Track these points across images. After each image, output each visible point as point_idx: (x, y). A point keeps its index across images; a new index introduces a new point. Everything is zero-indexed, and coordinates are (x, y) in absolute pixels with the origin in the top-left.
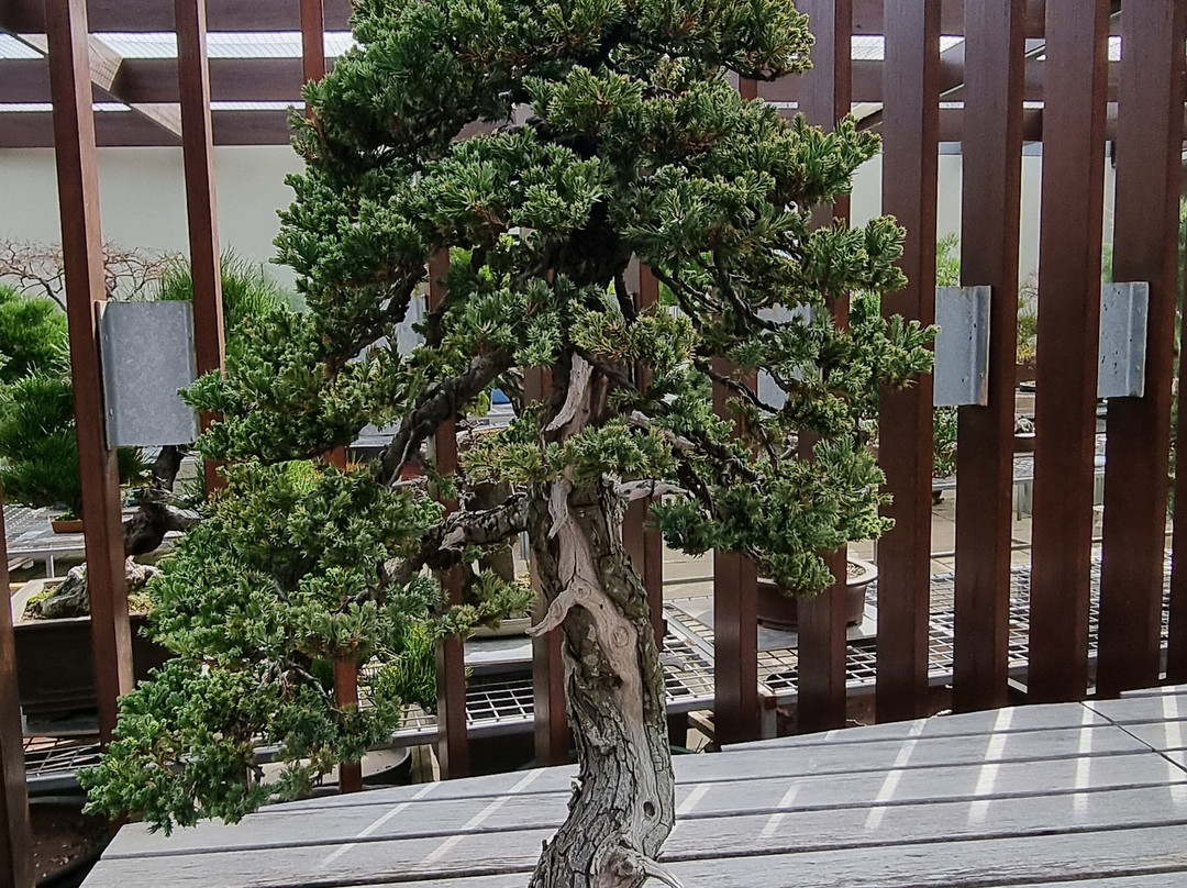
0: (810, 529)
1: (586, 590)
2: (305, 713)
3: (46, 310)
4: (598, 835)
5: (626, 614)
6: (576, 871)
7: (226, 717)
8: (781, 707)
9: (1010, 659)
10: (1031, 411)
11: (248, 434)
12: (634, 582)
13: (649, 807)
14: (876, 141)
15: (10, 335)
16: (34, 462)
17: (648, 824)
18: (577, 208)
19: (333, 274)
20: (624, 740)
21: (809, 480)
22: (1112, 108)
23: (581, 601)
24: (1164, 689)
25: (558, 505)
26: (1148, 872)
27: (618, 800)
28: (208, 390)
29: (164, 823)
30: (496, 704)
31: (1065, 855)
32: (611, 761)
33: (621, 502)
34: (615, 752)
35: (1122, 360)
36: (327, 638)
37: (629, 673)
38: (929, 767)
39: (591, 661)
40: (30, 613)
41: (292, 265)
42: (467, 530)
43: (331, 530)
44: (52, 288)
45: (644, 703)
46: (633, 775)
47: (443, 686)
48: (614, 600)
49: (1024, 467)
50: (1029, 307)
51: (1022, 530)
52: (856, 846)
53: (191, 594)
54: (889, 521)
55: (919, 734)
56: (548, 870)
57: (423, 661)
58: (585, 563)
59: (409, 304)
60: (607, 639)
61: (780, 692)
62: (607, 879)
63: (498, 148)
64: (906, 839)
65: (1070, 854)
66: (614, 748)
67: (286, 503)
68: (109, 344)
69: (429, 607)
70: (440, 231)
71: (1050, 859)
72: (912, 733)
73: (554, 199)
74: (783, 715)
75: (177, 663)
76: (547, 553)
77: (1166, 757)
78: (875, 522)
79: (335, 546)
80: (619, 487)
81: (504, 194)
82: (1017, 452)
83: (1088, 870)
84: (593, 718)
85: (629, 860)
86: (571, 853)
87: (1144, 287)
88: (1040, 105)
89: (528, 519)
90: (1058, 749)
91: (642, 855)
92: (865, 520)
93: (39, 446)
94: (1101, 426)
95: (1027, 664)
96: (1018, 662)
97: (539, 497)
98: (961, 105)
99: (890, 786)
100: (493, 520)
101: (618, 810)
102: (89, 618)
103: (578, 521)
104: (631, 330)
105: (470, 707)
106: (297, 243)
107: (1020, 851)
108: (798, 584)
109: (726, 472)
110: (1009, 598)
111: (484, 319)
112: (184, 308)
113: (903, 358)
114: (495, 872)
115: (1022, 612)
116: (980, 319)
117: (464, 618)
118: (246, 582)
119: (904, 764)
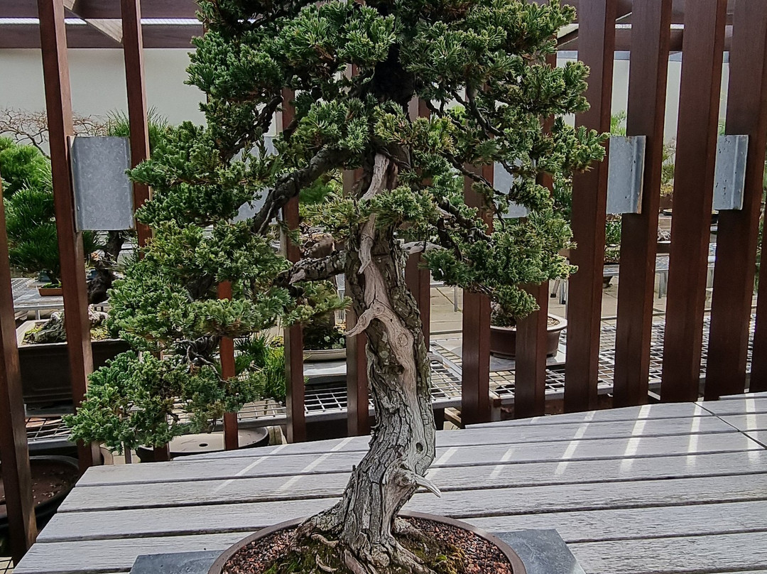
0: (524, 268)
1: (382, 308)
2: (205, 382)
3: (33, 154)
4: (387, 460)
5: (407, 326)
6: (373, 482)
7: (155, 384)
8: (504, 406)
9: (650, 378)
10: (669, 228)
11: (168, 207)
12: (411, 304)
13: (419, 446)
14: (572, 11)
15: (10, 170)
16: (29, 243)
17: (419, 456)
18: (379, 46)
19: (224, 92)
20: (404, 405)
21: (524, 232)
22: (729, 29)
23: (379, 315)
24: (747, 395)
25: (365, 253)
26: (732, 501)
27: (400, 440)
28: (144, 170)
29: (118, 446)
30: (323, 402)
31: (680, 491)
32: (396, 418)
33: (404, 254)
34: (399, 412)
35: (729, 186)
36: (220, 322)
37: (408, 363)
38: (596, 439)
39: (384, 355)
40: (27, 341)
41: (197, 85)
42: (307, 271)
43: (222, 256)
44: (35, 141)
45: (417, 383)
46: (410, 425)
47: (290, 389)
48: (399, 316)
49: (663, 262)
50: (670, 160)
51: (660, 304)
52: (549, 484)
53: (134, 297)
54: (574, 267)
55: (591, 420)
56: (356, 481)
57: (277, 372)
58: (381, 292)
59: (271, 121)
60: (394, 340)
61: (503, 396)
62: (393, 488)
63: (329, 10)
64: (580, 480)
65: (683, 491)
66: (398, 409)
67: (194, 242)
68: (76, 165)
69: (284, 307)
70: (292, 64)
71: (669, 494)
72: (586, 419)
73: (365, 39)
74: (505, 411)
75: (123, 355)
76: (357, 283)
77: (745, 434)
78: (566, 267)
79: (225, 266)
80: (403, 245)
81: (333, 40)
82: (659, 253)
83: (693, 500)
84: (385, 391)
85: (406, 476)
86: (370, 471)
87: (746, 138)
88: (682, 27)
89: (346, 264)
90: (679, 429)
91: (414, 473)
92: (559, 266)
93: (31, 232)
94: (713, 239)
95: (660, 381)
96: (655, 380)
97: (353, 250)
98: (629, 26)
99: (571, 450)
100: (323, 264)
101: (400, 446)
102: (66, 343)
103: (377, 264)
104: (413, 126)
105: (307, 403)
106: (200, 71)
107: (652, 489)
108: (516, 309)
109: (471, 235)
110: (650, 341)
111: (320, 119)
112: (125, 142)
113: (586, 150)
114: (323, 497)
115: (660, 350)
116: (638, 157)
117: (306, 312)
118: (169, 289)
119: (580, 437)
